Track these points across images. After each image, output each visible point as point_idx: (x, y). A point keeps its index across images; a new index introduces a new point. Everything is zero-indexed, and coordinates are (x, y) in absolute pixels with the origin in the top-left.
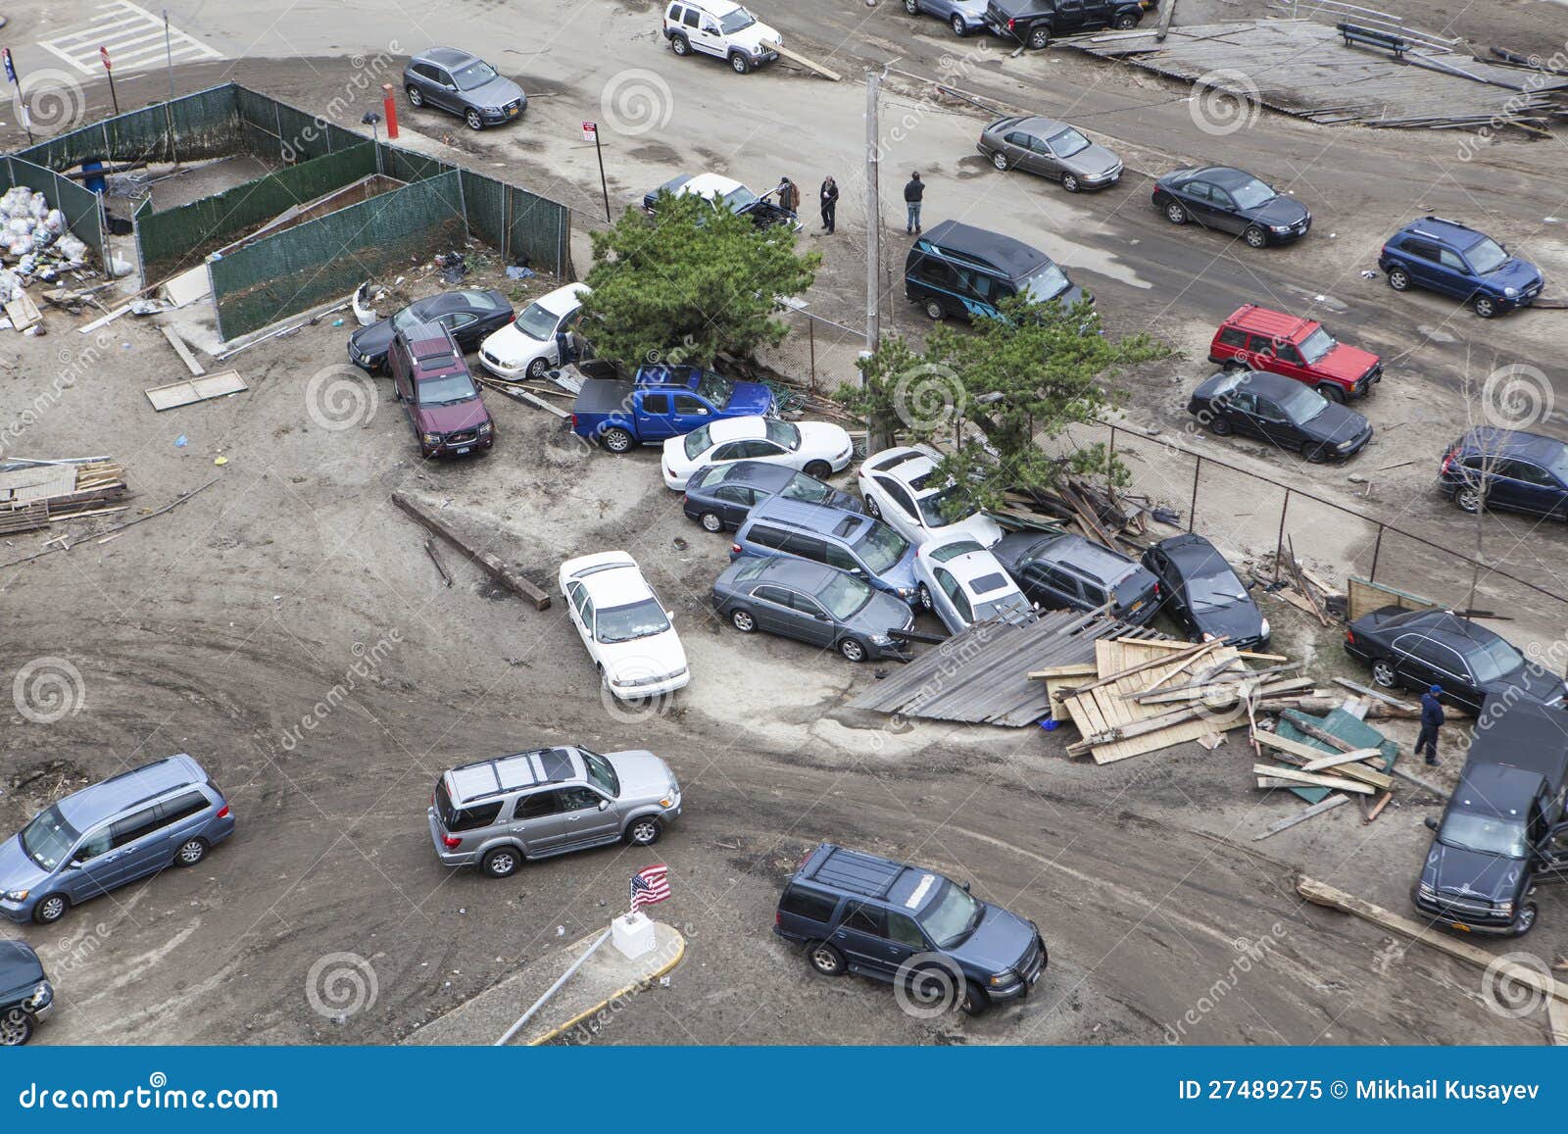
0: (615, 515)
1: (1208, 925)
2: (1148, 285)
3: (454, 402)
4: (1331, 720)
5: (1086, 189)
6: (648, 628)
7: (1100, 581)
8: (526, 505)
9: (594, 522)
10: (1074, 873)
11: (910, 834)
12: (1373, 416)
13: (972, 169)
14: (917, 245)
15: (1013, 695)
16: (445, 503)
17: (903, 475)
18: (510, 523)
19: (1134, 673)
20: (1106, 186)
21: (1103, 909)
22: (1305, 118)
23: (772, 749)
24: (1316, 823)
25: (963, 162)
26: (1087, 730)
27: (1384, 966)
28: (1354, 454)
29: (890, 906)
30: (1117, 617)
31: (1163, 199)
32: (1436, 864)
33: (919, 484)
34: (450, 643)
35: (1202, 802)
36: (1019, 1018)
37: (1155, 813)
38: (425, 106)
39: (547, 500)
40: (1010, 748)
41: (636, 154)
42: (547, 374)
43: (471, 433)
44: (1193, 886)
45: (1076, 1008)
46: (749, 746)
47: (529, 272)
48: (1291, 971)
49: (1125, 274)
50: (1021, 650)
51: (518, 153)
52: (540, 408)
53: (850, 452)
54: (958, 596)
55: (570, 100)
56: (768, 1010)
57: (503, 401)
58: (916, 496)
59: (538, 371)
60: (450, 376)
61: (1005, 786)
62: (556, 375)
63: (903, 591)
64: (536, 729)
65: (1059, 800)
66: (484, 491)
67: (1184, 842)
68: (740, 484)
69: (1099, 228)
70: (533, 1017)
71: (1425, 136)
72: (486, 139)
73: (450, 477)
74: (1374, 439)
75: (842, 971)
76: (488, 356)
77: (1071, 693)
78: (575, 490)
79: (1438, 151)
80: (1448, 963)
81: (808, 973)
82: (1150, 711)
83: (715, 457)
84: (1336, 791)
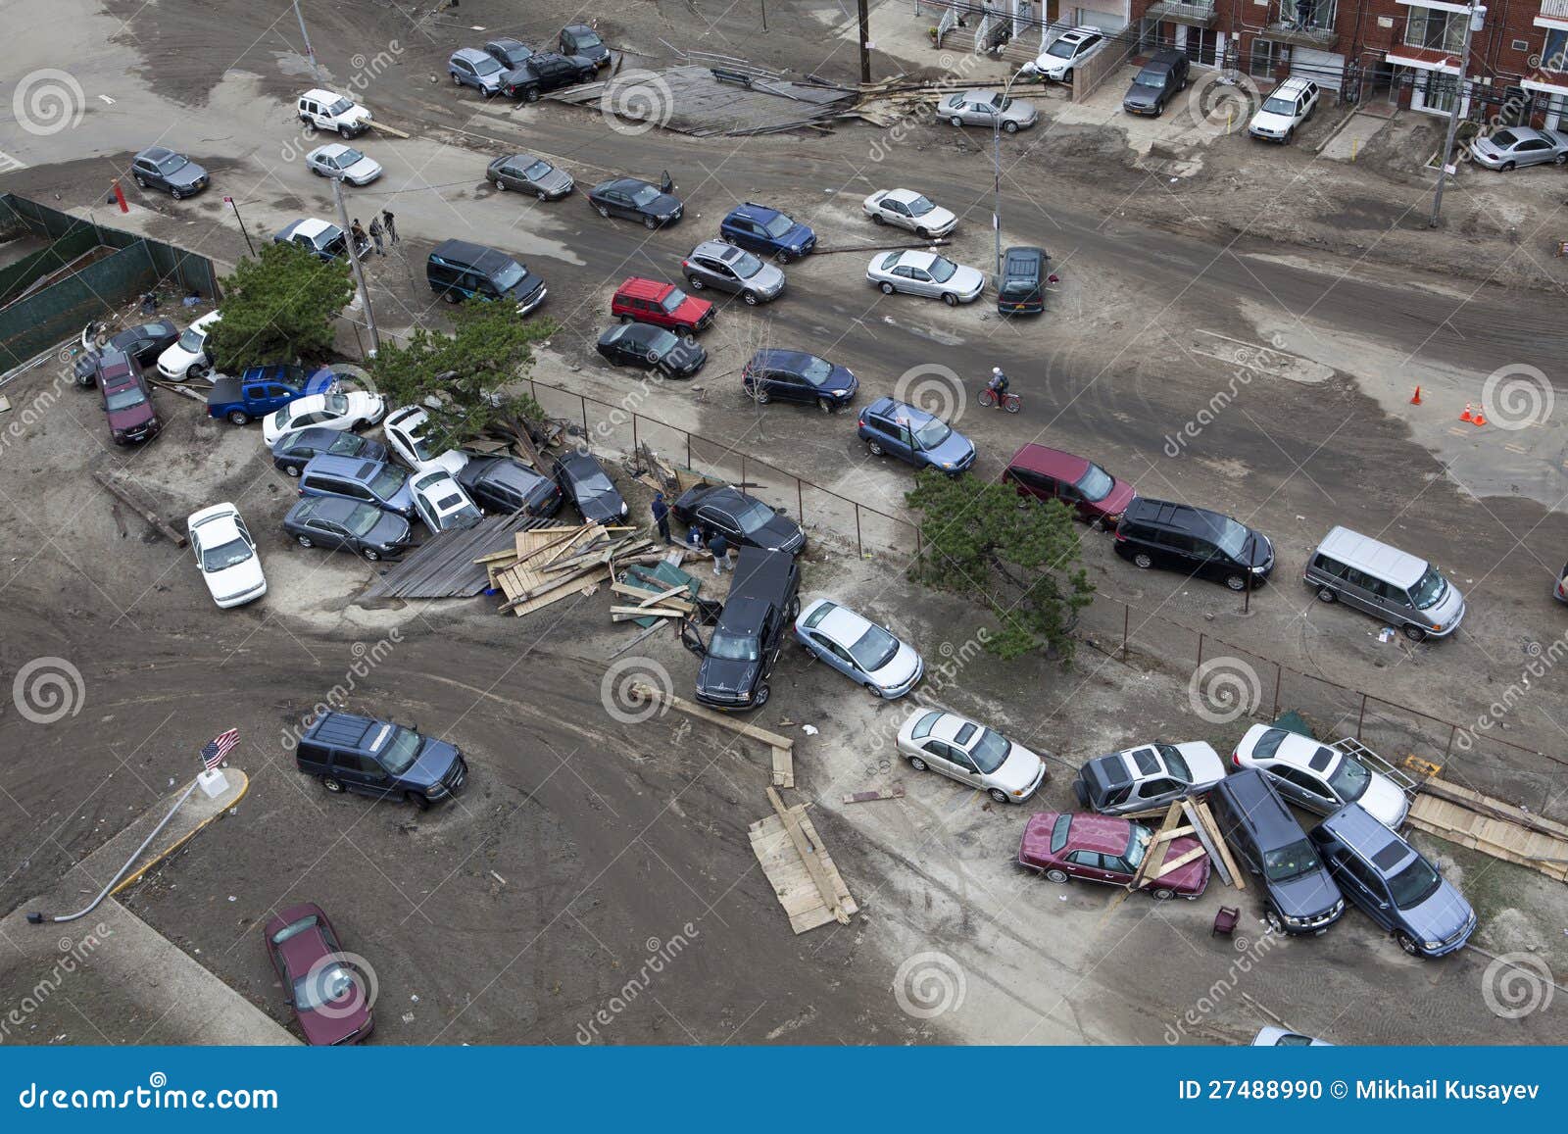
0: (235, 471)
1: (575, 724)
2: (584, 263)
3: (130, 407)
4: (658, 570)
5: (550, 199)
6: (238, 558)
7: (518, 492)
8: (179, 472)
9: (221, 478)
10: (496, 698)
11: (397, 683)
12: (709, 344)
13: (484, 192)
14: (431, 258)
15: (466, 575)
16: (128, 476)
17: (406, 427)
18: (168, 486)
19: (540, 552)
20: (562, 197)
21: (511, 722)
22: (690, 134)
23: (318, 631)
24: (648, 641)
25: (480, 187)
26: (510, 594)
27: (678, 739)
28: (695, 372)
29: (361, 752)
30: (532, 515)
31: (596, 201)
32: (706, 671)
33: (415, 433)
34: (121, 579)
35: (580, 636)
36: (452, 808)
37: (550, 648)
38: (148, 187)
39: (193, 466)
40: (465, 611)
41: (277, 205)
42: (201, 373)
43: (141, 427)
44: (568, 697)
45: (488, 795)
46: (304, 631)
47: (198, 300)
48: (622, 751)
49: (570, 257)
50: (471, 545)
51: (204, 213)
52: (195, 399)
53: (382, 410)
54: (432, 512)
55: (239, 171)
56: (296, 823)
57: (171, 396)
58: (413, 441)
59: (194, 373)
60: (127, 389)
61: (460, 640)
62: (207, 374)
63: (403, 509)
64: (169, 636)
65: (492, 645)
66: (154, 464)
67: (565, 666)
68: (306, 446)
69: (558, 226)
70: (146, 848)
71: (761, 139)
72: (185, 205)
73: (133, 458)
74: (709, 358)
75: (343, 789)
76: (162, 367)
77: (499, 571)
78: (212, 456)
79: (768, 149)
80: (716, 731)
81: (324, 794)
82: (551, 576)
83: (293, 426)
84: (660, 618)
